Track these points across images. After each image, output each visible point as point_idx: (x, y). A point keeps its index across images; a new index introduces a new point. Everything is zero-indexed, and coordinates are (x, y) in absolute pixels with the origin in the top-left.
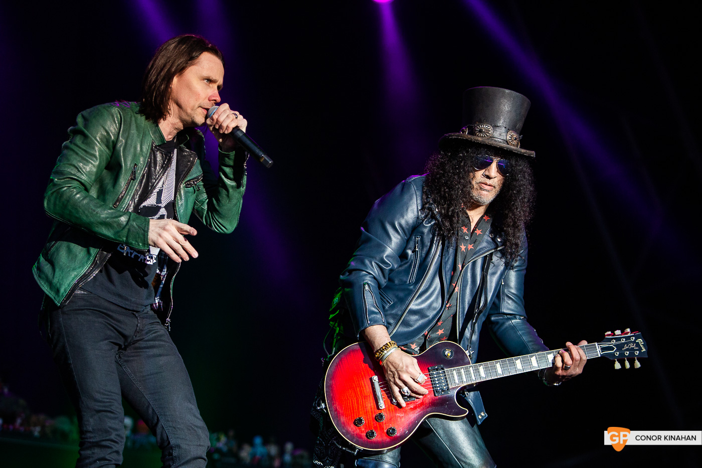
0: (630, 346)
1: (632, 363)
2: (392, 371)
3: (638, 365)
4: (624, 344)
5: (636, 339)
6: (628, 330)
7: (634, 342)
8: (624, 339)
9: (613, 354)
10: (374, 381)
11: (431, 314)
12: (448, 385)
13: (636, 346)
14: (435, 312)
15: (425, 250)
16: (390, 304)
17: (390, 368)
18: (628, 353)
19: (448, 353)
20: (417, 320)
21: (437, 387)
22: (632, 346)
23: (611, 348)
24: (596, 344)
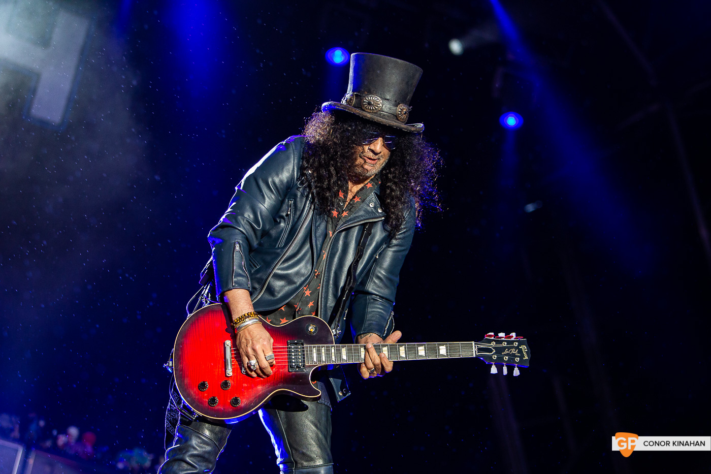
0: (511, 351)
1: (511, 370)
2: (246, 339)
3: (516, 372)
4: (505, 348)
5: (519, 345)
6: (514, 334)
7: (517, 348)
8: (506, 343)
9: (490, 357)
10: (226, 346)
11: (299, 281)
12: (304, 361)
13: (518, 353)
14: (303, 279)
15: (298, 213)
16: (256, 267)
17: (246, 336)
18: (507, 358)
19: (311, 329)
20: (283, 287)
21: (293, 362)
22: (513, 351)
23: (490, 350)
24: (473, 343)
